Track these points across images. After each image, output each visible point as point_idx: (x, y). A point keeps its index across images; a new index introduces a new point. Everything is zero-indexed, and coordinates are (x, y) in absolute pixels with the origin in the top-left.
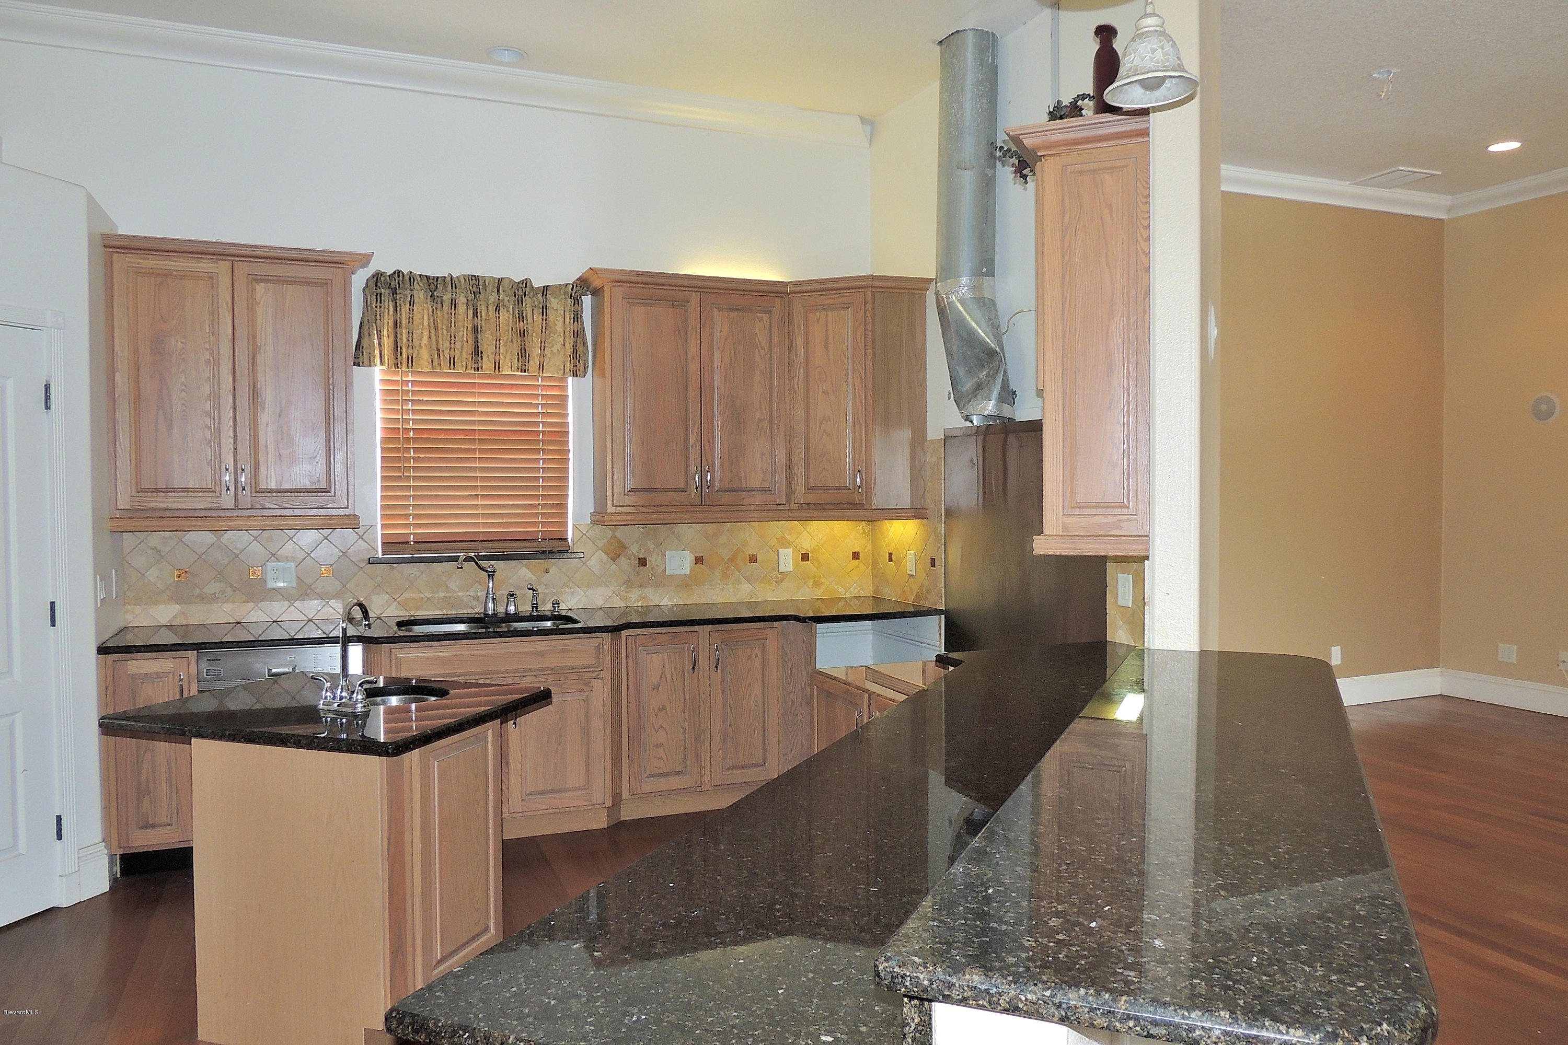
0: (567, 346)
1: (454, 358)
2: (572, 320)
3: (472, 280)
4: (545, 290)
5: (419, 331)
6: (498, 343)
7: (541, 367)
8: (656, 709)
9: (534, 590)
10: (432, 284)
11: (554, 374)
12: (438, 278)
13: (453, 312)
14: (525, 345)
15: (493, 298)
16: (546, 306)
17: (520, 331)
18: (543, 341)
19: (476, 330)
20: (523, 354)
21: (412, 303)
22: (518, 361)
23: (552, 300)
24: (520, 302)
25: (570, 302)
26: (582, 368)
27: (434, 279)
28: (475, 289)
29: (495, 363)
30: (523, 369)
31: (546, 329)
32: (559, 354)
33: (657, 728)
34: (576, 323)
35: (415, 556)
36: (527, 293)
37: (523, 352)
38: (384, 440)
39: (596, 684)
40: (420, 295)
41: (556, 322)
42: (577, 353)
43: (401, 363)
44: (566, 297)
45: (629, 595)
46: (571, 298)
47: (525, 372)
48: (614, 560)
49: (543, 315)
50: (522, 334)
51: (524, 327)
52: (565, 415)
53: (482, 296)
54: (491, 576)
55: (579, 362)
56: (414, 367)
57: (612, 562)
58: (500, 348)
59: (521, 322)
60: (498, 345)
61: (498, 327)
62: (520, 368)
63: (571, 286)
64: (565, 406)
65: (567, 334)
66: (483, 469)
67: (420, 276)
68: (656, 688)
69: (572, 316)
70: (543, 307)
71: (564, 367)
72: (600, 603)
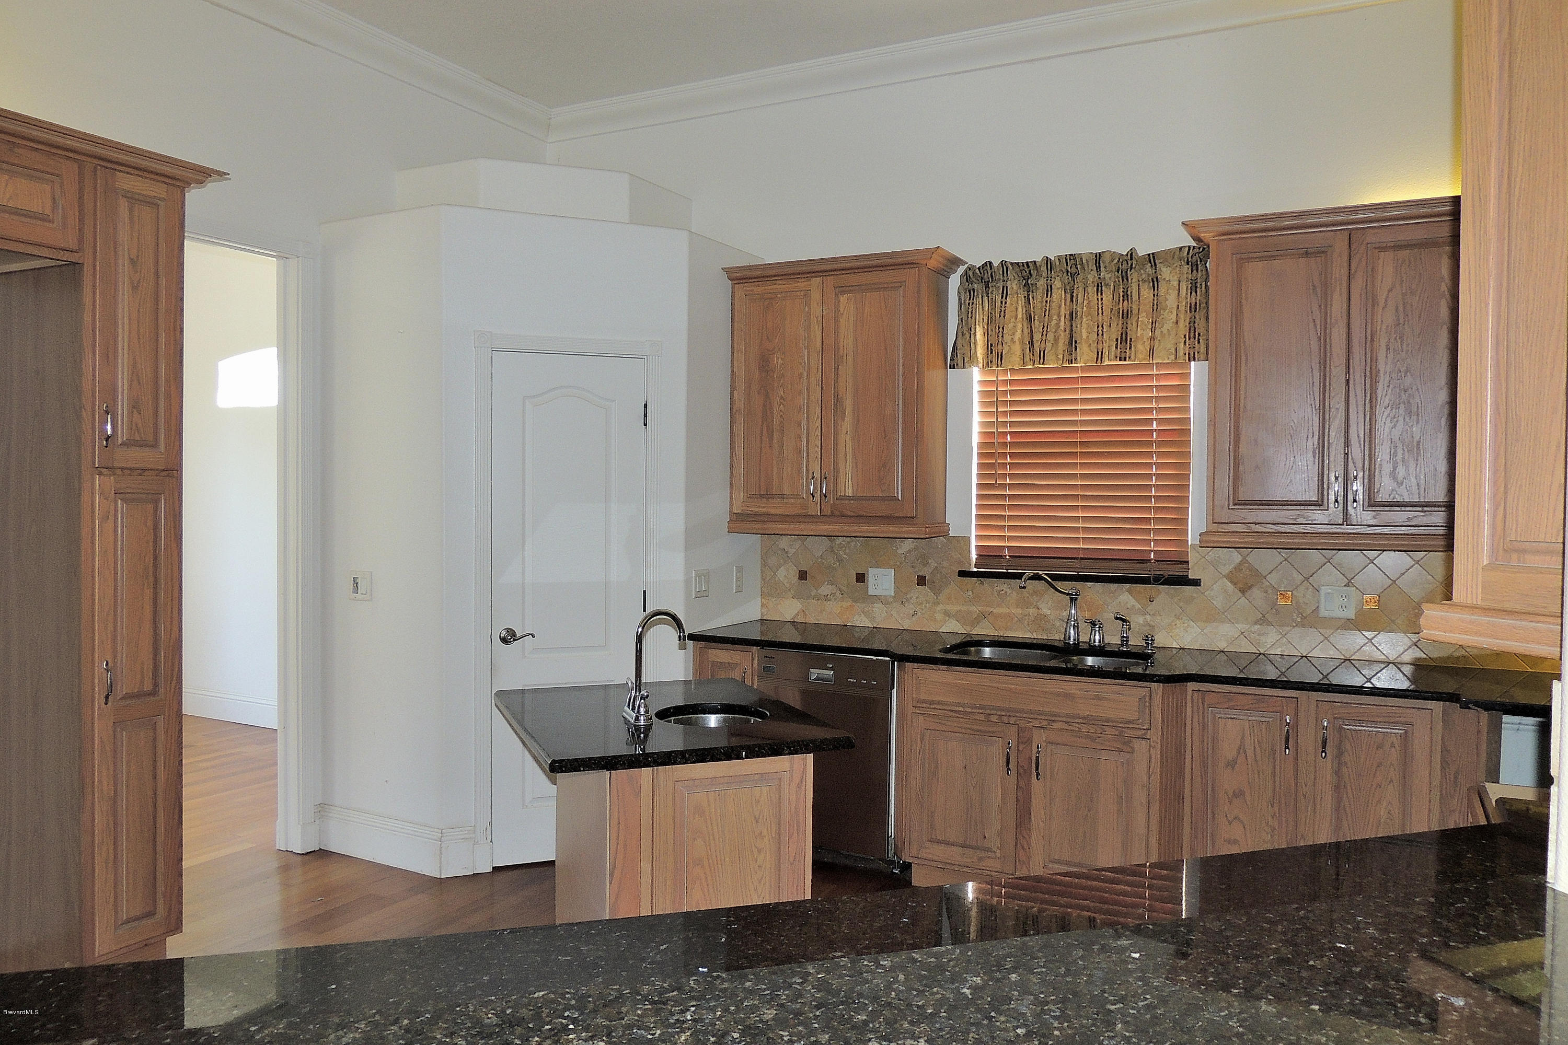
0: (1182, 324)
1: (1044, 352)
2: (1189, 291)
3: (1070, 260)
4: (1152, 258)
5: (1011, 325)
6: (1100, 329)
7: (1151, 352)
8: (1230, 794)
9: (1124, 621)
10: (1026, 271)
11: (1165, 360)
12: (1027, 263)
13: (1048, 299)
14: (1127, 328)
15: (1092, 277)
16: (1157, 278)
17: (1123, 311)
18: (1154, 321)
19: (1072, 316)
20: (1124, 339)
21: (1004, 295)
22: (1116, 348)
23: (1164, 269)
24: (1125, 277)
25: (1186, 268)
26: (1203, 350)
27: (1023, 266)
28: (1074, 270)
29: (1098, 352)
30: (1123, 356)
31: (1156, 307)
32: (1169, 335)
33: (1230, 818)
34: (1194, 293)
35: (1009, 571)
36: (1134, 266)
37: (1124, 336)
38: (982, 445)
39: (1140, 747)
40: (1014, 285)
41: (1168, 297)
42: (1195, 332)
43: (991, 362)
44: (1183, 263)
45: (1263, 639)
46: (1188, 264)
47: (1125, 360)
48: (1243, 591)
49: (1154, 290)
50: (1125, 316)
51: (1128, 307)
52: (1187, 409)
53: (1080, 277)
54: (1073, 600)
55: (1199, 342)
56: (1003, 365)
57: (1240, 594)
58: (1103, 335)
59: (1126, 301)
60: (1100, 332)
61: (1100, 310)
62: (1119, 356)
63: (1187, 249)
64: (1186, 398)
65: (1182, 308)
66: (1084, 476)
67: (1012, 264)
68: (1232, 764)
69: (1190, 286)
70: (1152, 279)
71: (1176, 349)
72: (1222, 645)
